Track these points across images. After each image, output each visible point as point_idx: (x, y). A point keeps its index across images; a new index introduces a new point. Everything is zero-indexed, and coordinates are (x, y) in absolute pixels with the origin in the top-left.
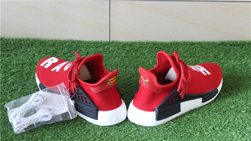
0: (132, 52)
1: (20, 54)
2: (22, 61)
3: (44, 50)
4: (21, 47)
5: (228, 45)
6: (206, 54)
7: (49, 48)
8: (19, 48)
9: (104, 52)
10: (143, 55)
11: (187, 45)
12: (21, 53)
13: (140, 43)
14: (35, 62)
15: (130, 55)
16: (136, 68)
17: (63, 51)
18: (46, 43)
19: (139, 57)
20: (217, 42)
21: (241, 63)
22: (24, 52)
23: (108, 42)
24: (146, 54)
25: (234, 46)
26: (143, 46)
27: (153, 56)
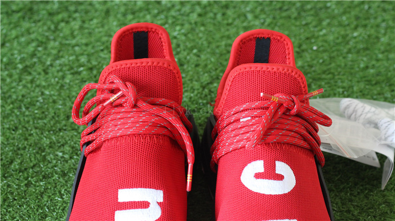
0: (215, 11)
9: (148, 10)
10: (242, 18)
16: (225, 54)
24: (250, 16)
27: (266, 24)
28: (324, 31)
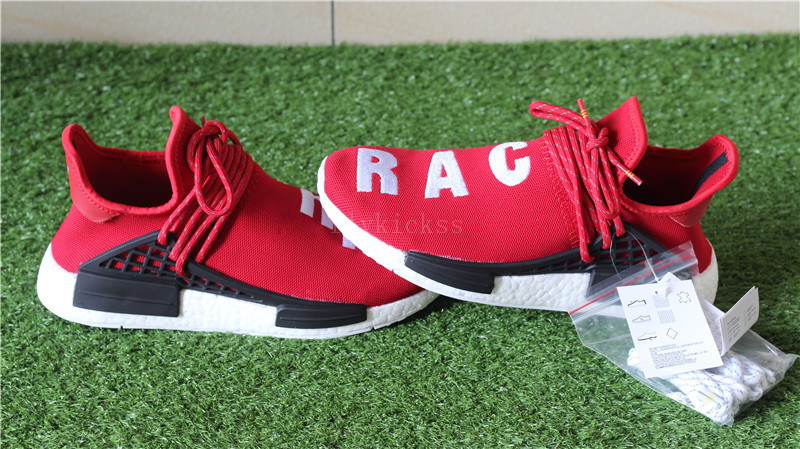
0: (406, 73)
1: (54, 89)
2: (62, 108)
3: (128, 74)
4: (56, 70)
5: (703, 47)
6: (637, 74)
7: (142, 68)
8: (48, 72)
9: (318, 75)
10: (442, 80)
11: (577, 49)
12: (56, 86)
13: (430, 48)
14: (104, 110)
15: (401, 81)
17: (189, 76)
18: (133, 53)
19: (428, 87)
20: (670, 38)
21: (748, 96)
22: (64, 82)
23: (328, 48)
24: (452, 79)
25: (723, 49)
26: (437, 58)
27: (473, 85)
28: (547, 90)
